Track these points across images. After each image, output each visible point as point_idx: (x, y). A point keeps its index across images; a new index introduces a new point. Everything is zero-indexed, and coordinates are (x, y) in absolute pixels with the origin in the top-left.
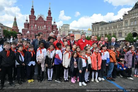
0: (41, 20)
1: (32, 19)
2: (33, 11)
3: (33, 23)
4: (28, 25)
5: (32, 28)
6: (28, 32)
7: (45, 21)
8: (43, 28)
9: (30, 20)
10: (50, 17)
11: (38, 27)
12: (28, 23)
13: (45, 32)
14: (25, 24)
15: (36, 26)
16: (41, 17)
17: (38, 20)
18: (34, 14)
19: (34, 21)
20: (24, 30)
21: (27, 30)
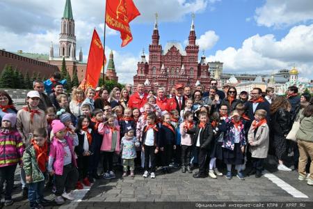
0: (174, 54)
1: (156, 53)
2: (156, 36)
3: (158, 62)
4: (146, 66)
5: (155, 72)
6: (147, 82)
7: (182, 57)
8: (178, 71)
9: (151, 57)
10: (195, 47)
11: (168, 71)
12: (146, 63)
13: (182, 81)
14: (140, 65)
15: (163, 67)
16: (173, 48)
17: (167, 55)
18: (158, 42)
19: (159, 57)
20: (139, 77)
21: (145, 78)
